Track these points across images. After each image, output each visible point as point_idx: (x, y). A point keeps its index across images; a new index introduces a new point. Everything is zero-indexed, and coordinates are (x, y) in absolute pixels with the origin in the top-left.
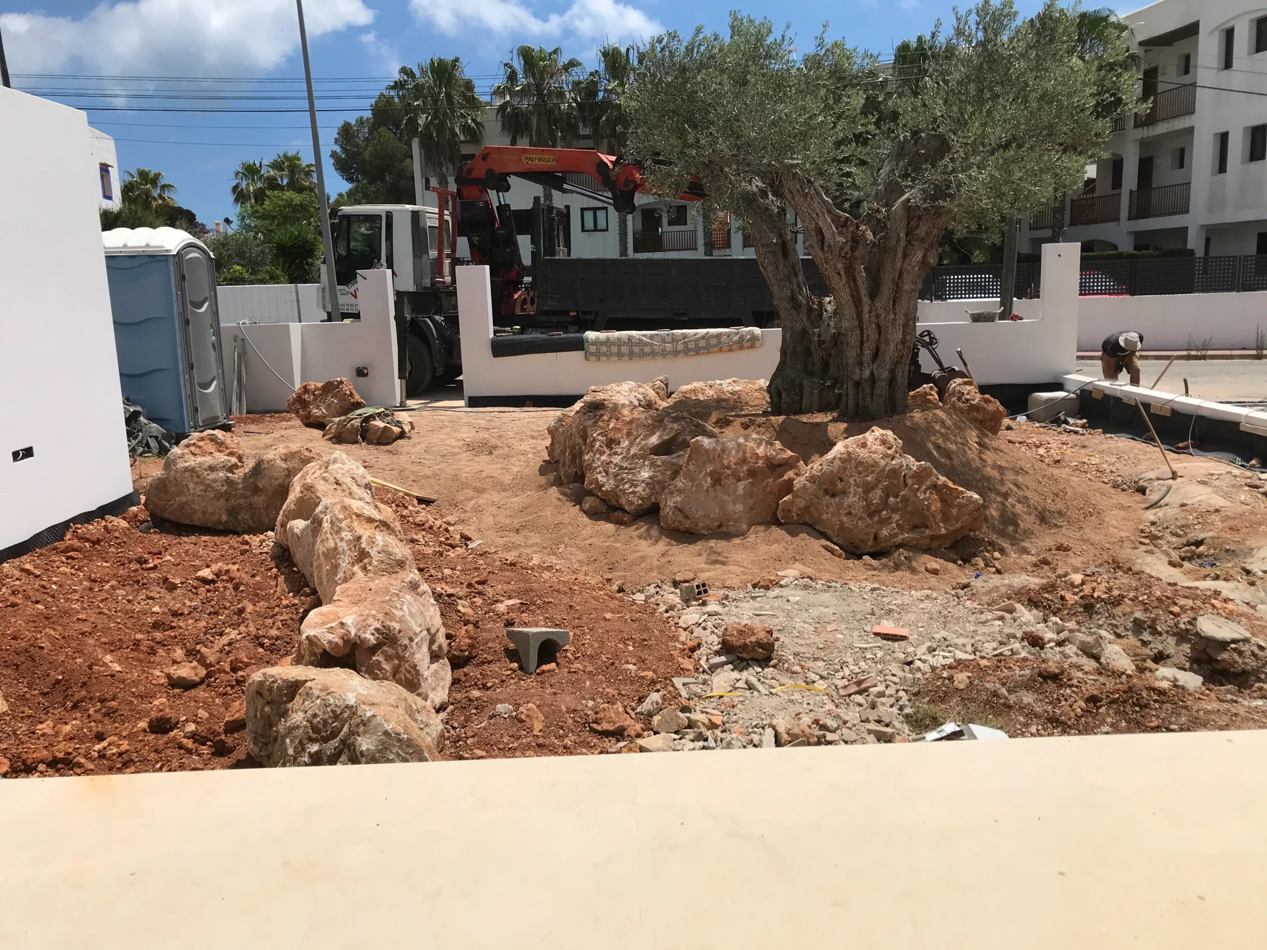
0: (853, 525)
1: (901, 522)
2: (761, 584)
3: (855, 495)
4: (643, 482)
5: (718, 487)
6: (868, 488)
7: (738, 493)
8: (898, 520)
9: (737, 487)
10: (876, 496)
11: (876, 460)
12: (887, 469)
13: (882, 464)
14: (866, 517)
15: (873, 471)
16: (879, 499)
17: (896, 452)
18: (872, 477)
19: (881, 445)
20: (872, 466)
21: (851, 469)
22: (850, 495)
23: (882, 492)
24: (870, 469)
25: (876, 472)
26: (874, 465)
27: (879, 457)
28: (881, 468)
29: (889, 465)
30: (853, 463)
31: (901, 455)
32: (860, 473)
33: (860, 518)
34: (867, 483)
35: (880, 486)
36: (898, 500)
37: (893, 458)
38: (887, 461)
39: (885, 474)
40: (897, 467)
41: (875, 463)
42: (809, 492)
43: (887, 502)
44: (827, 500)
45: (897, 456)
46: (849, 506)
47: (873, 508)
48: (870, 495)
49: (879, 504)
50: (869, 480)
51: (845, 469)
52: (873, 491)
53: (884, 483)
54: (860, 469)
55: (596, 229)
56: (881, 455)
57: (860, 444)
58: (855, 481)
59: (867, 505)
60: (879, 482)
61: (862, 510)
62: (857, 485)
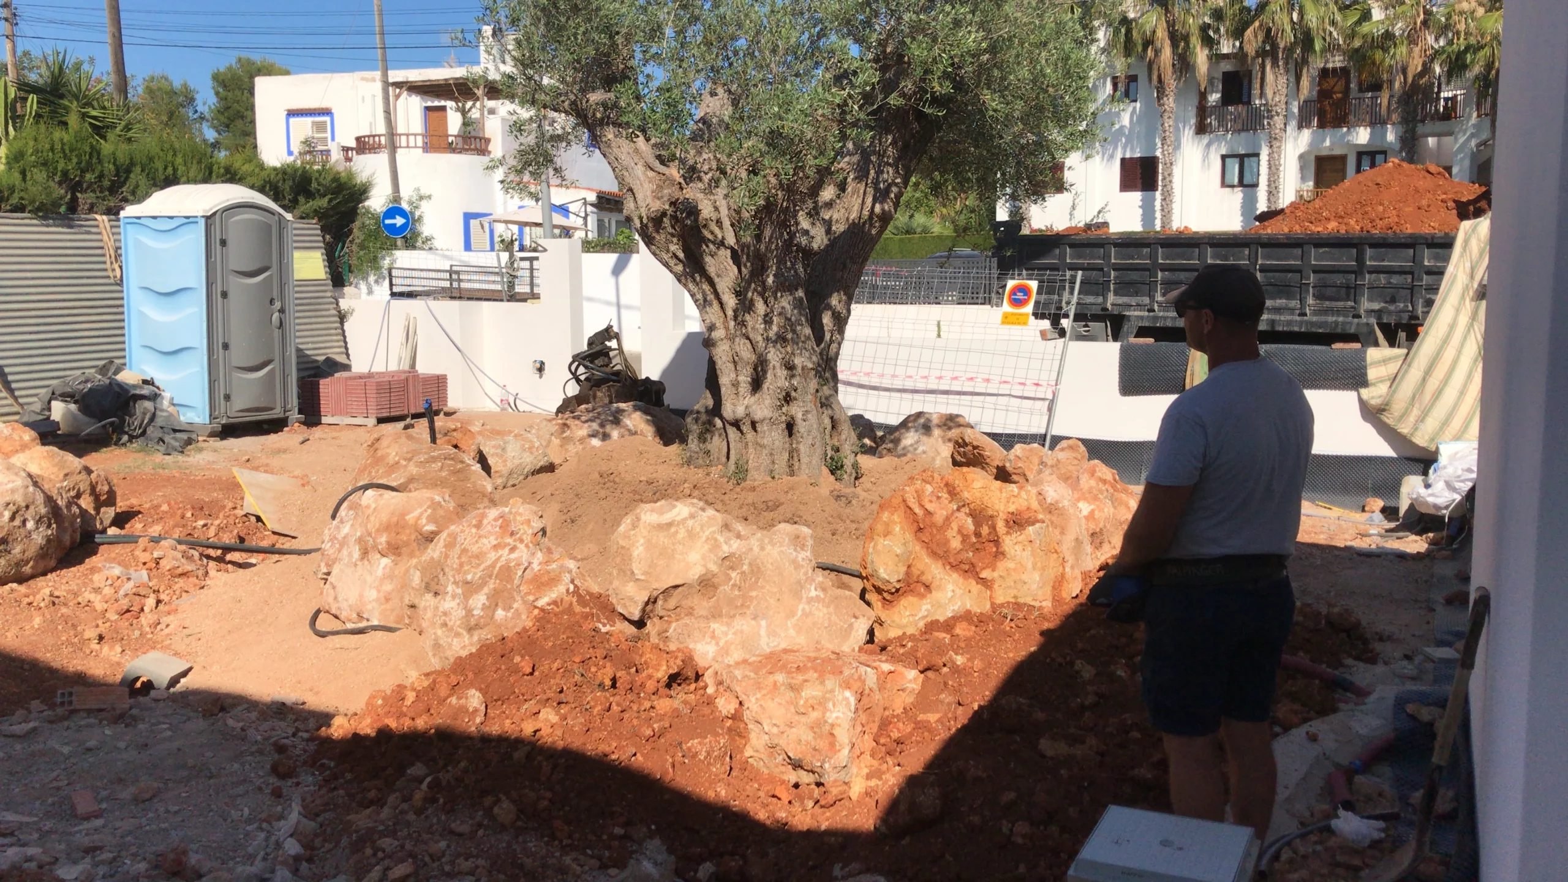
0: (448, 643)
3: (453, 597)
5: (366, 563)
6: (469, 589)
7: (378, 574)
9: (378, 564)
10: (479, 602)
11: (484, 549)
12: (499, 565)
13: (493, 556)
14: (465, 633)
15: (479, 565)
16: (483, 609)
17: (521, 541)
18: (475, 574)
19: (501, 527)
20: (477, 557)
21: (453, 561)
22: (448, 598)
23: (488, 598)
24: (475, 561)
25: (482, 567)
26: (480, 556)
27: (489, 546)
28: (489, 563)
29: (503, 559)
30: (457, 550)
31: (527, 546)
32: (461, 565)
33: (458, 635)
34: (468, 583)
35: (486, 590)
36: (510, 615)
37: (513, 549)
38: (500, 552)
39: (495, 572)
40: (512, 564)
41: (481, 553)
42: (414, 585)
43: (492, 617)
44: (426, 601)
45: (521, 546)
46: (445, 614)
47: (473, 622)
48: (471, 601)
49: (482, 617)
50: (469, 577)
51: (447, 556)
52: (475, 596)
53: (492, 586)
54: (463, 559)
55: (1241, 183)
56: (495, 542)
57: (474, 522)
58: (454, 576)
59: (467, 616)
60: (485, 584)
61: (458, 623)
62: (455, 583)
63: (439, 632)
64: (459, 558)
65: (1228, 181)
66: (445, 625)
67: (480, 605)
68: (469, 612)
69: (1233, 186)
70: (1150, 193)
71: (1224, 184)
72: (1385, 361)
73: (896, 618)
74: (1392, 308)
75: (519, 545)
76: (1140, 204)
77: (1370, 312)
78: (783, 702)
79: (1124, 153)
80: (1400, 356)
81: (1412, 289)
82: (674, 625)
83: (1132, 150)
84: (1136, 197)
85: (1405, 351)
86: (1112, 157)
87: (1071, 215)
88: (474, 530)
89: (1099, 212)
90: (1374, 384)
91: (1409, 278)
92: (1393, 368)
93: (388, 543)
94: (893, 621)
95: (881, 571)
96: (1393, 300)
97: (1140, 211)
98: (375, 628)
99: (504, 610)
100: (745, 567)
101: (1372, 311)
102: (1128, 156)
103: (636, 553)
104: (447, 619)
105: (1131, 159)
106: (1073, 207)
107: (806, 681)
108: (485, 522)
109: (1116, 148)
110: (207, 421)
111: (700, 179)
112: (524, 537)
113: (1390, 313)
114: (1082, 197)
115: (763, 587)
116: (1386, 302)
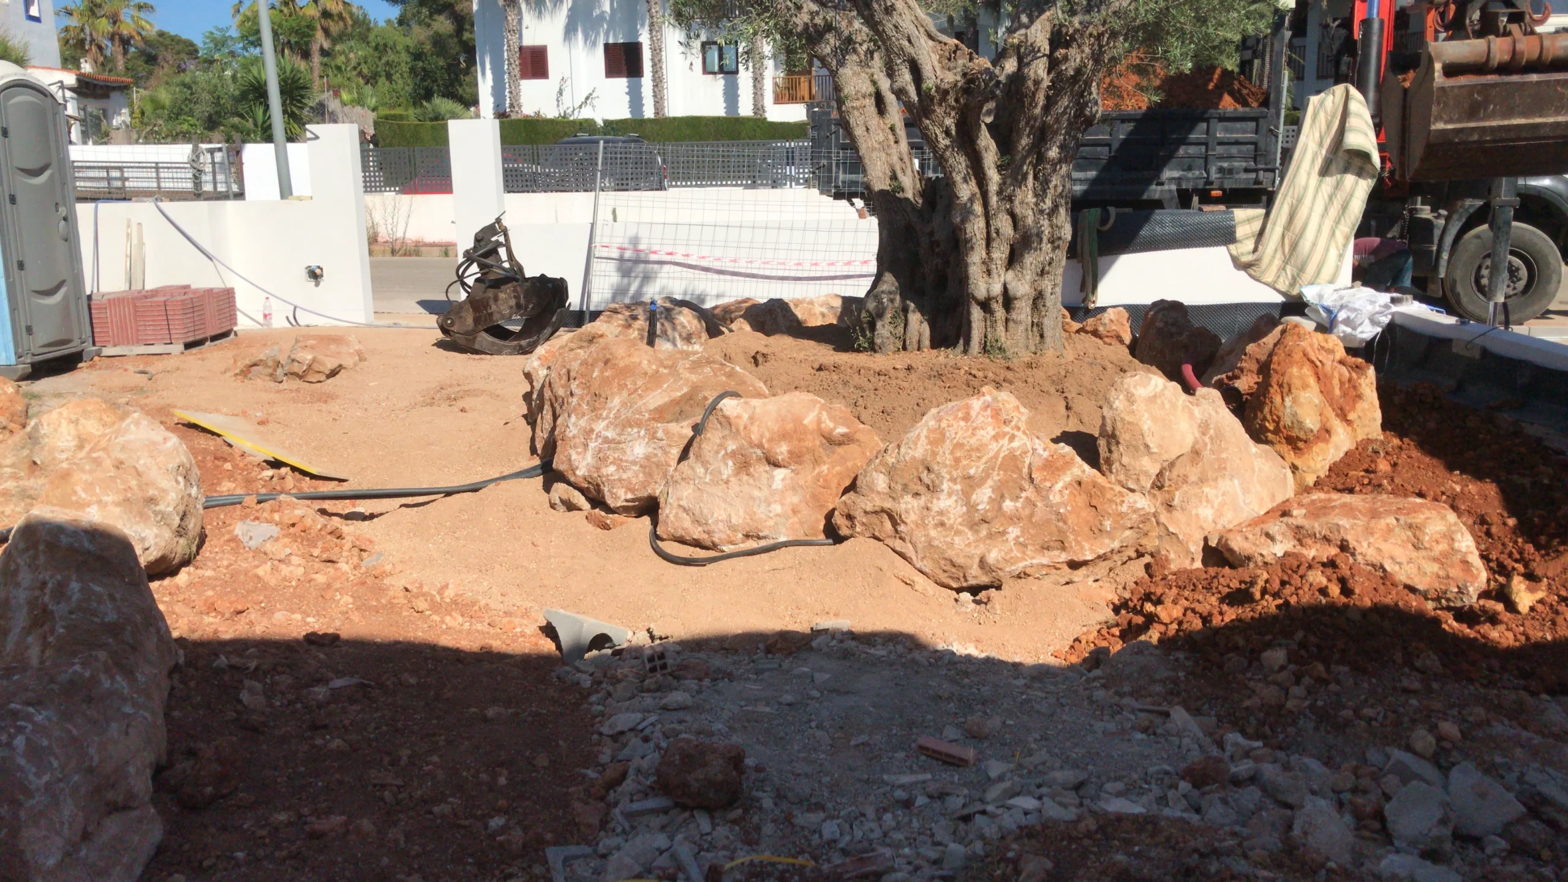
0: (947, 543)
1: (1021, 540)
2: (779, 645)
3: (950, 495)
4: (634, 463)
5: (745, 478)
6: (971, 483)
7: (774, 487)
8: (1018, 537)
9: (773, 477)
10: (983, 496)
11: (984, 441)
12: (1002, 455)
13: (994, 446)
14: (966, 530)
15: (979, 458)
16: (988, 503)
17: (1019, 429)
18: (978, 467)
19: (992, 417)
20: (978, 450)
21: (945, 454)
22: (943, 496)
23: (993, 491)
24: (974, 455)
25: (984, 460)
26: (980, 449)
27: (989, 437)
28: (991, 454)
29: (1004, 448)
30: (948, 445)
31: (1024, 433)
32: (957, 460)
33: (958, 533)
34: (970, 477)
35: (990, 482)
36: (1019, 505)
37: (1012, 438)
38: (1001, 442)
39: (999, 462)
40: (1018, 453)
41: (982, 445)
42: (879, 489)
43: (1000, 508)
44: (906, 503)
45: (1019, 434)
46: (941, 513)
47: (977, 517)
48: (974, 496)
49: (988, 511)
50: (972, 472)
51: (934, 454)
52: (978, 491)
53: (996, 478)
54: (958, 455)
55: (722, 70)
56: (993, 433)
57: (960, 415)
58: (950, 473)
59: (968, 511)
60: (988, 476)
61: (960, 520)
62: (953, 480)
63: (933, 533)
64: (952, 453)
65: (709, 69)
66: (942, 524)
67: (986, 499)
68: (972, 508)
69: (714, 73)
70: (635, 79)
71: (706, 71)
72: (1249, 220)
73: (1312, 463)
74: (1190, 175)
75: (1016, 433)
76: (627, 90)
77: (1172, 179)
78: (1399, 542)
79: (608, 38)
80: (1258, 217)
81: (1206, 158)
82: (1177, 494)
83: (615, 36)
84: (621, 84)
85: (1262, 211)
86: (594, 44)
87: (558, 101)
88: (962, 423)
89: (587, 98)
90: (1240, 241)
91: (1203, 148)
92: (1257, 226)
93: (790, 452)
94: (1309, 467)
95: (1308, 421)
96: (1190, 168)
97: (628, 98)
98: (786, 544)
99: (1011, 500)
100: (1212, 432)
101: (1174, 179)
102: (611, 41)
103: (1145, 427)
104: (944, 519)
105: (615, 45)
106: (561, 92)
107: (1428, 518)
108: (973, 414)
109: (598, 34)
110: (13, 360)
111: (855, 51)
112: (1020, 424)
113: (1188, 180)
114: (569, 82)
115: (1227, 449)
116: (1183, 170)
